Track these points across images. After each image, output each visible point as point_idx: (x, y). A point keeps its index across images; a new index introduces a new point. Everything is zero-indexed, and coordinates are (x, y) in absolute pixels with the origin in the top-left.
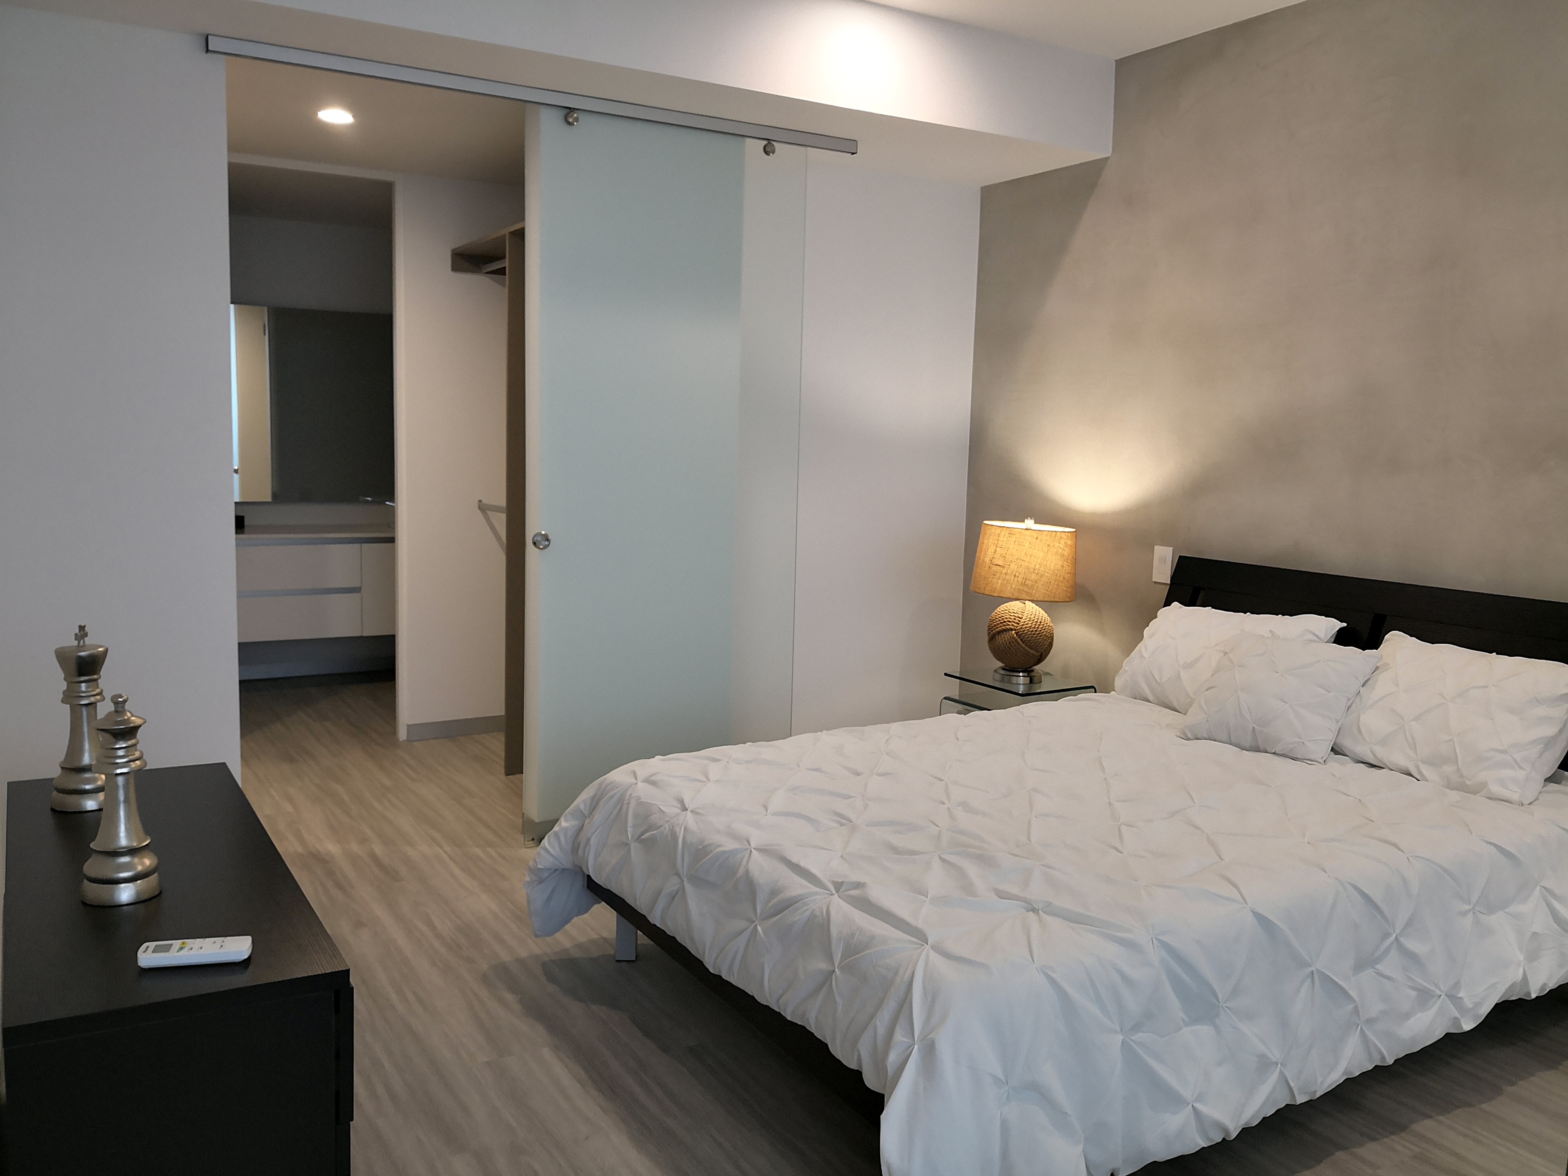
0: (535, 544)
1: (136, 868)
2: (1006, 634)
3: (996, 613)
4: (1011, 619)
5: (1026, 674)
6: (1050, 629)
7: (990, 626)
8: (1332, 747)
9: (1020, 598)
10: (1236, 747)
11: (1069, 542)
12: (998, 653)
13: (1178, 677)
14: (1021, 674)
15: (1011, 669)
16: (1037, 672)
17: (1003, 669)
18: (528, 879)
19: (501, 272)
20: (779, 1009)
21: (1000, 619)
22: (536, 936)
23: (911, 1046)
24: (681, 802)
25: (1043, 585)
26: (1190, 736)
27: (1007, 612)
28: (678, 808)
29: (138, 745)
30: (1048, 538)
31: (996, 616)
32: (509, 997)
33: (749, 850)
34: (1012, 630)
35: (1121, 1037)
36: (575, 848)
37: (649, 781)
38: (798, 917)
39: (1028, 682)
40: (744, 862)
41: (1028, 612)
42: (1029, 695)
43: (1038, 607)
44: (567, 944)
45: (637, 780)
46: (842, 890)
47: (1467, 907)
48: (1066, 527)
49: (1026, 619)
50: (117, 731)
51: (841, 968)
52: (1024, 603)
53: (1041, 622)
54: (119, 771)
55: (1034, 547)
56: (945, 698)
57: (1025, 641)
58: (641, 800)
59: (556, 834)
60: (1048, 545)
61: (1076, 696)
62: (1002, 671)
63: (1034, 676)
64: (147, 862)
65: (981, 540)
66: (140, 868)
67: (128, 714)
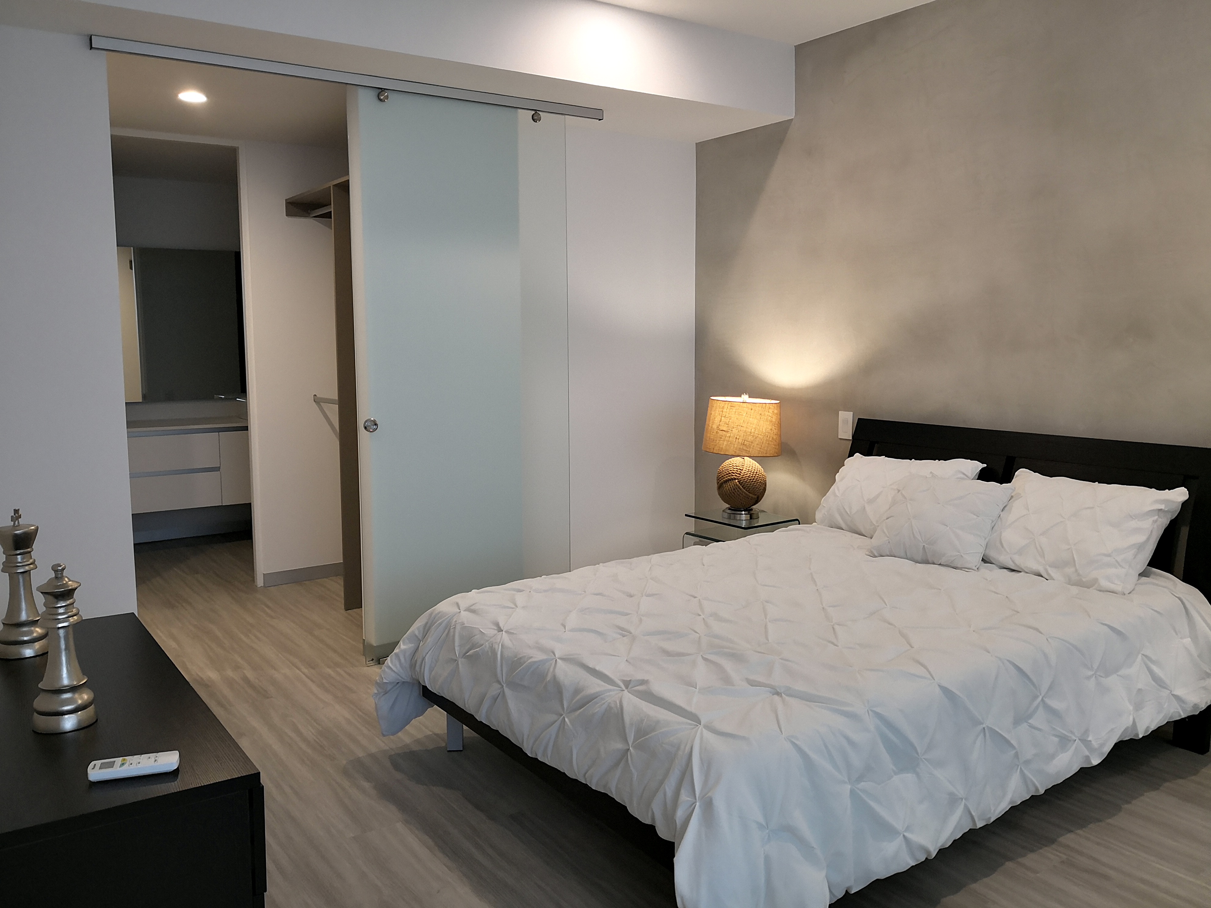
0: (365, 428)
1: (77, 702)
2: (731, 483)
3: (723, 467)
4: (735, 471)
5: (747, 513)
6: (764, 478)
7: (718, 477)
8: (982, 558)
9: (741, 455)
10: (911, 560)
11: (776, 411)
12: (725, 496)
13: (864, 509)
14: (743, 513)
15: (735, 509)
16: (755, 511)
17: (729, 509)
18: (376, 692)
19: (328, 215)
20: (586, 781)
21: (726, 471)
22: (384, 735)
23: (694, 803)
24: (497, 625)
25: (757, 444)
26: (876, 554)
27: (731, 466)
28: (494, 629)
29: (74, 604)
30: (760, 408)
31: (723, 469)
32: (366, 785)
33: (555, 659)
34: (735, 479)
35: (849, 787)
36: (413, 666)
37: (470, 610)
38: (597, 709)
39: (749, 519)
40: (551, 670)
41: (747, 465)
42: (751, 528)
43: (754, 461)
44: (407, 740)
45: (460, 610)
46: (630, 686)
47: (1090, 673)
48: (772, 400)
49: (746, 470)
50: (57, 593)
51: (635, 747)
52: (744, 459)
53: (757, 472)
54: (60, 625)
55: (750, 416)
56: (687, 533)
57: (745, 487)
58: (465, 625)
59: (397, 655)
60: (760, 414)
61: (787, 527)
62: (729, 510)
63: (753, 514)
64: (85, 697)
65: (709, 411)
66: (80, 702)
67: (66, 579)
